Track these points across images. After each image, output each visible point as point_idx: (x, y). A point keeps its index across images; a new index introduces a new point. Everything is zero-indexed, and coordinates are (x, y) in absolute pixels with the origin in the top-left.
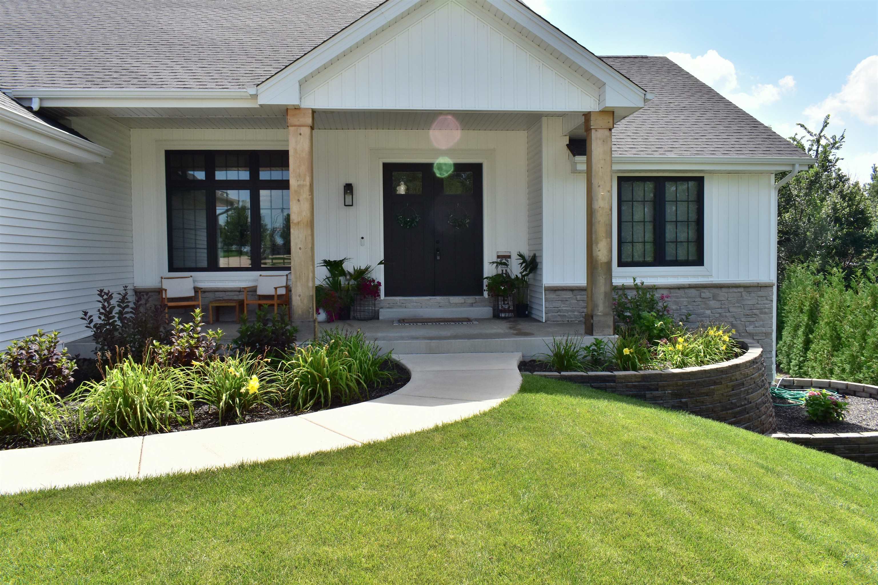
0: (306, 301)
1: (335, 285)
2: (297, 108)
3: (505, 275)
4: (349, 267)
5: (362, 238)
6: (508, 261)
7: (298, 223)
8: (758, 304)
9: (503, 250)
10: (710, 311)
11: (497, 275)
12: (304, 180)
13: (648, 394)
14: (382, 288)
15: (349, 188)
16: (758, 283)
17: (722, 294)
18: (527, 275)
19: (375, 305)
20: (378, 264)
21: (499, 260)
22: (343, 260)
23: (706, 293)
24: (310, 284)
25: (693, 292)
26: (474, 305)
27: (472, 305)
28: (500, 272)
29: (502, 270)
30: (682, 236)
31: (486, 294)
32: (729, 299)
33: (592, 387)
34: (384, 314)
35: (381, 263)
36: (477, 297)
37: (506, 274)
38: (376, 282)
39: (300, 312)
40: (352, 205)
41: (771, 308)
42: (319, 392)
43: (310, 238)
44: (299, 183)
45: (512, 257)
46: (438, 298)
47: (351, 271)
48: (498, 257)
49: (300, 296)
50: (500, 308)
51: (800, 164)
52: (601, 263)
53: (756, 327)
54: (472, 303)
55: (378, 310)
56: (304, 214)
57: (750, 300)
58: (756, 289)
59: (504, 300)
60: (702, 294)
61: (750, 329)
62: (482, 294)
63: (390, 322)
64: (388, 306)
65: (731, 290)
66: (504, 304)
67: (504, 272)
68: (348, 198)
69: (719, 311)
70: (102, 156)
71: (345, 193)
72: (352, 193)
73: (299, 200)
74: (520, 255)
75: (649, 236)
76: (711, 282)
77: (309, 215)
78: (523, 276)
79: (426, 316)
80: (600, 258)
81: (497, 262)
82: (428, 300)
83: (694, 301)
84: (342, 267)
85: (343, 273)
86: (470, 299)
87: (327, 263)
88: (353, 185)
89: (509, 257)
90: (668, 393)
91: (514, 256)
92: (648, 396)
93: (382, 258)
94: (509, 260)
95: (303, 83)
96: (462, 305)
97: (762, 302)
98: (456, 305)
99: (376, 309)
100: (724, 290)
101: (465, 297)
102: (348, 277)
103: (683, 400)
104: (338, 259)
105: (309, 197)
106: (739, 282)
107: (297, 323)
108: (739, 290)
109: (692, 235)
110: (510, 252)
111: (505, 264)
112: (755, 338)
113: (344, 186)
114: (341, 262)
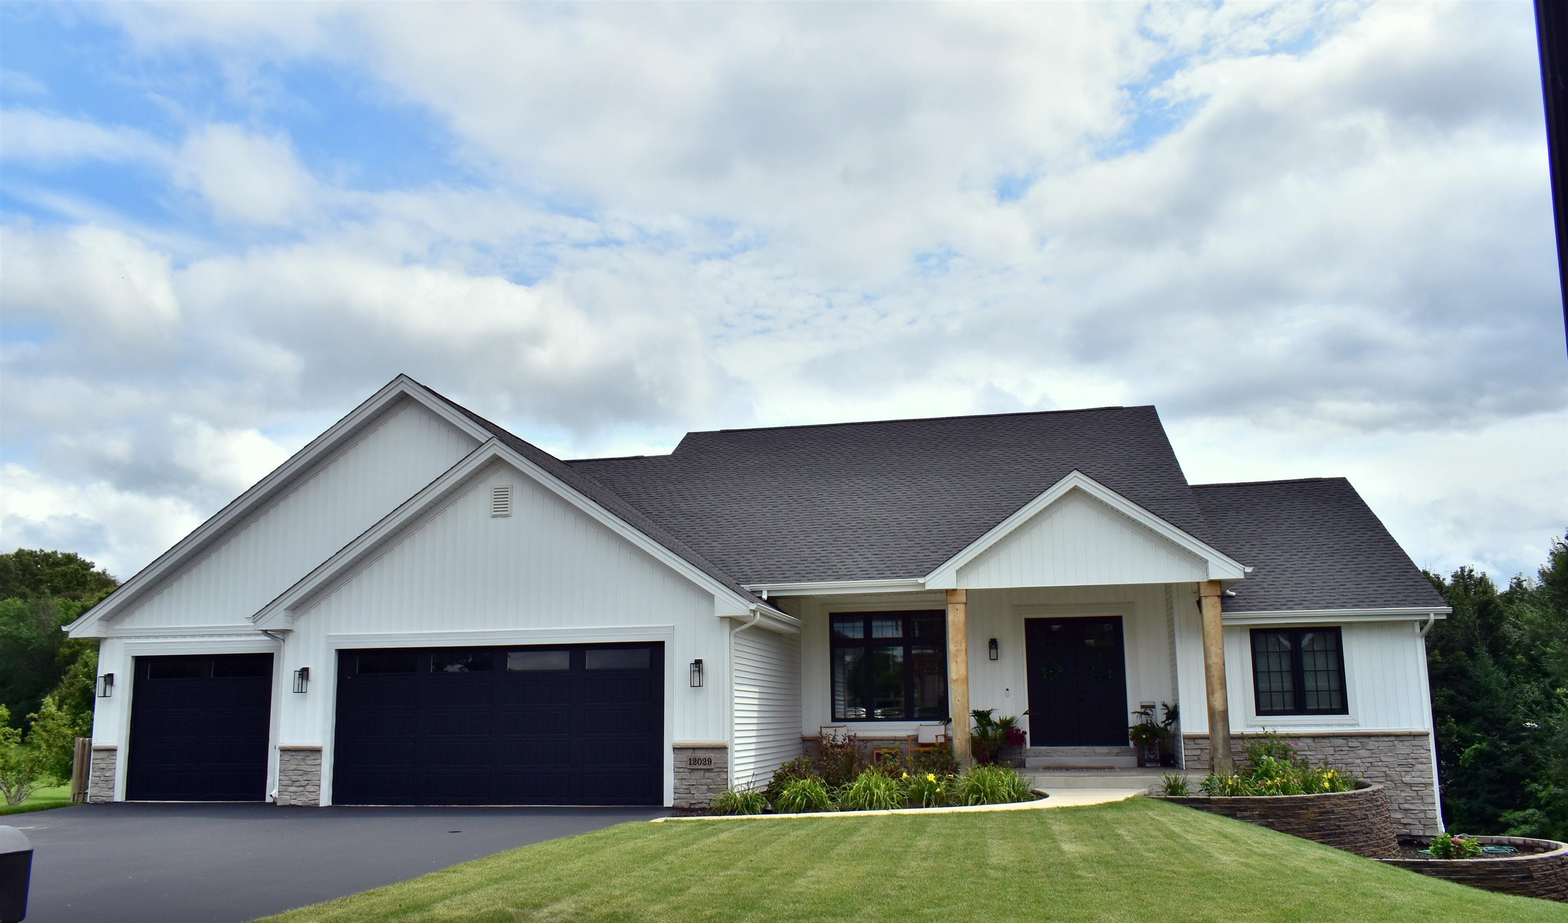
0: (963, 744)
1: (984, 733)
2: (954, 591)
3: (1149, 725)
4: (995, 717)
5: (1007, 690)
6: (1152, 711)
7: (957, 680)
8: (1412, 753)
9: (1147, 699)
10: (1360, 760)
11: (1142, 725)
12: (961, 646)
13: (1239, 814)
14: (1028, 737)
15: (993, 644)
16: (1410, 732)
17: (1372, 744)
18: (1170, 724)
19: (1021, 753)
20: (1024, 714)
21: (1143, 710)
22: (990, 711)
23: (1354, 743)
24: (967, 730)
25: (1340, 742)
26: (1119, 754)
27: (1117, 755)
28: (1145, 722)
29: (1147, 720)
30: (1323, 684)
31: (1131, 744)
32: (1380, 748)
33: (1191, 807)
34: (1029, 762)
35: (1025, 713)
36: (1122, 747)
37: (1151, 724)
38: (1021, 731)
39: (959, 753)
40: (997, 659)
41: (1429, 758)
42: (983, 798)
43: (966, 691)
44: (957, 648)
45: (1156, 707)
46: (1083, 748)
47: (998, 721)
48: (1142, 707)
49: (959, 739)
50: (1146, 757)
51: (1435, 614)
52: (1218, 712)
53: (1414, 777)
54: (1118, 753)
55: (1025, 759)
56: (961, 673)
57: (1403, 748)
58: (1408, 738)
59: (1149, 750)
60: (1349, 743)
61: (1407, 779)
62: (1128, 745)
63: (1036, 769)
64: (1034, 755)
65: (1381, 739)
66: (1150, 754)
67: (1149, 722)
68: (993, 651)
69: (1370, 760)
70: (796, 626)
71: (990, 648)
72: (996, 648)
73: (957, 662)
74: (1165, 705)
75: (1288, 685)
76: (1358, 731)
77: (965, 673)
78: (1166, 725)
79: (1071, 764)
80: (1216, 707)
81: (1138, 712)
82: (1072, 749)
83: (1342, 750)
84: (989, 718)
85: (990, 723)
86: (1116, 749)
87: (977, 714)
88: (997, 640)
89: (1154, 707)
90: (1256, 814)
91: (1159, 706)
92: (1238, 815)
93: (1027, 708)
94: (1153, 709)
95: (959, 572)
96: (1107, 754)
97: (1418, 752)
98: (1102, 755)
99: (1023, 758)
100: (1373, 739)
101: (1110, 747)
102: (995, 727)
103: (1270, 820)
104: (987, 709)
105: (965, 659)
106: (1387, 731)
107: (957, 759)
108: (1390, 739)
109: (1334, 685)
110: (1154, 702)
111: (1148, 714)
112: (1413, 788)
113: (990, 642)
114: (989, 713)
